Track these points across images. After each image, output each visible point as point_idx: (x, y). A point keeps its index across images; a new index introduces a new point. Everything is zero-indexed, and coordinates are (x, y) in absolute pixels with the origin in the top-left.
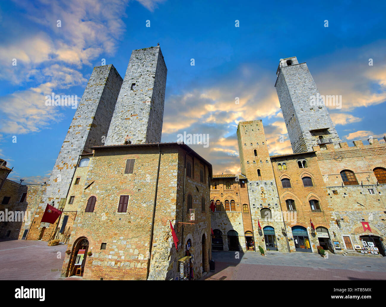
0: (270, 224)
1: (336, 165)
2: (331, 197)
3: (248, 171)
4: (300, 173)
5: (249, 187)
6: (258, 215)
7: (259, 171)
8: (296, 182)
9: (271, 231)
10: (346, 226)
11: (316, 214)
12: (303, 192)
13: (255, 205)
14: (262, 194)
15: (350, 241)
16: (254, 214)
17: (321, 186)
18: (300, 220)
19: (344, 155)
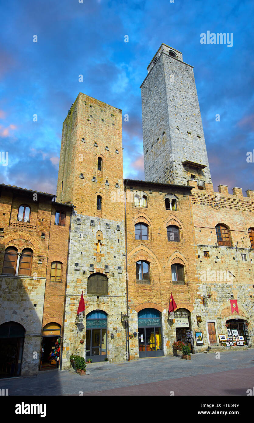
0: (102, 305)
1: (213, 214)
2: (201, 262)
3: (79, 194)
4: (165, 218)
5: (74, 226)
6: (82, 288)
7: (99, 198)
8: (158, 231)
9: (101, 320)
10: (213, 307)
11: (179, 287)
12: (166, 249)
13: (80, 265)
14: (97, 244)
15: (214, 329)
16: (74, 284)
17: (191, 243)
18: (154, 299)
19: (222, 203)
